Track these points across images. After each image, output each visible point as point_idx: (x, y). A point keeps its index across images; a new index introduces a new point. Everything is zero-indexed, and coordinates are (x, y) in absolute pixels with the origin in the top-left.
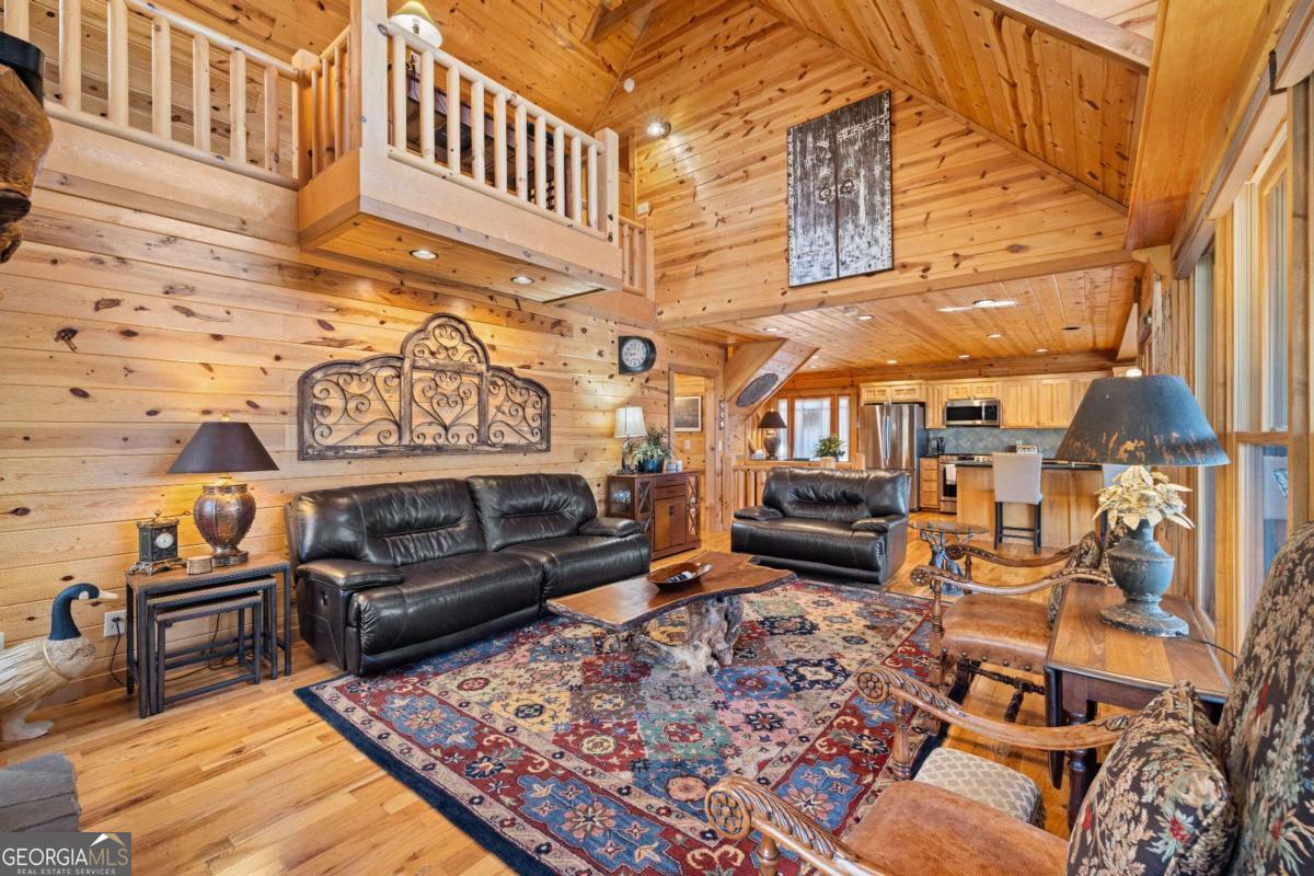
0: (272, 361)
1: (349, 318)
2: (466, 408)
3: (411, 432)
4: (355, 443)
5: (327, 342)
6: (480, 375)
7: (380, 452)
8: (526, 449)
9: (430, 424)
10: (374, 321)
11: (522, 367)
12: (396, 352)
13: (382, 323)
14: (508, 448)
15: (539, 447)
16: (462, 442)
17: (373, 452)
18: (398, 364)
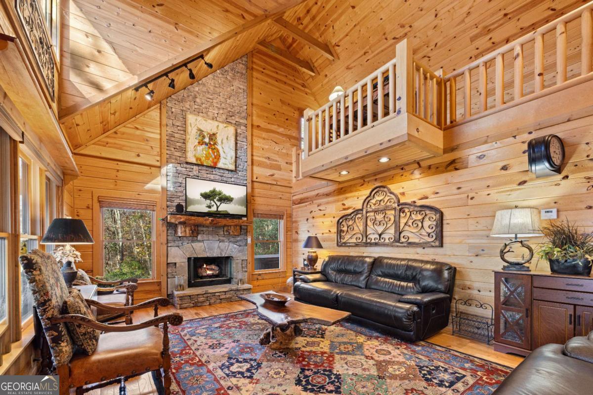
0: (333, 218)
1: (349, 199)
2: (389, 225)
3: (366, 237)
4: (350, 242)
5: (344, 209)
6: (395, 209)
7: (357, 245)
8: (423, 245)
9: (374, 234)
10: (356, 198)
11: (422, 199)
12: (361, 208)
13: (358, 198)
14: (411, 244)
15: (433, 244)
16: (387, 241)
17: (353, 244)
18: (361, 212)
